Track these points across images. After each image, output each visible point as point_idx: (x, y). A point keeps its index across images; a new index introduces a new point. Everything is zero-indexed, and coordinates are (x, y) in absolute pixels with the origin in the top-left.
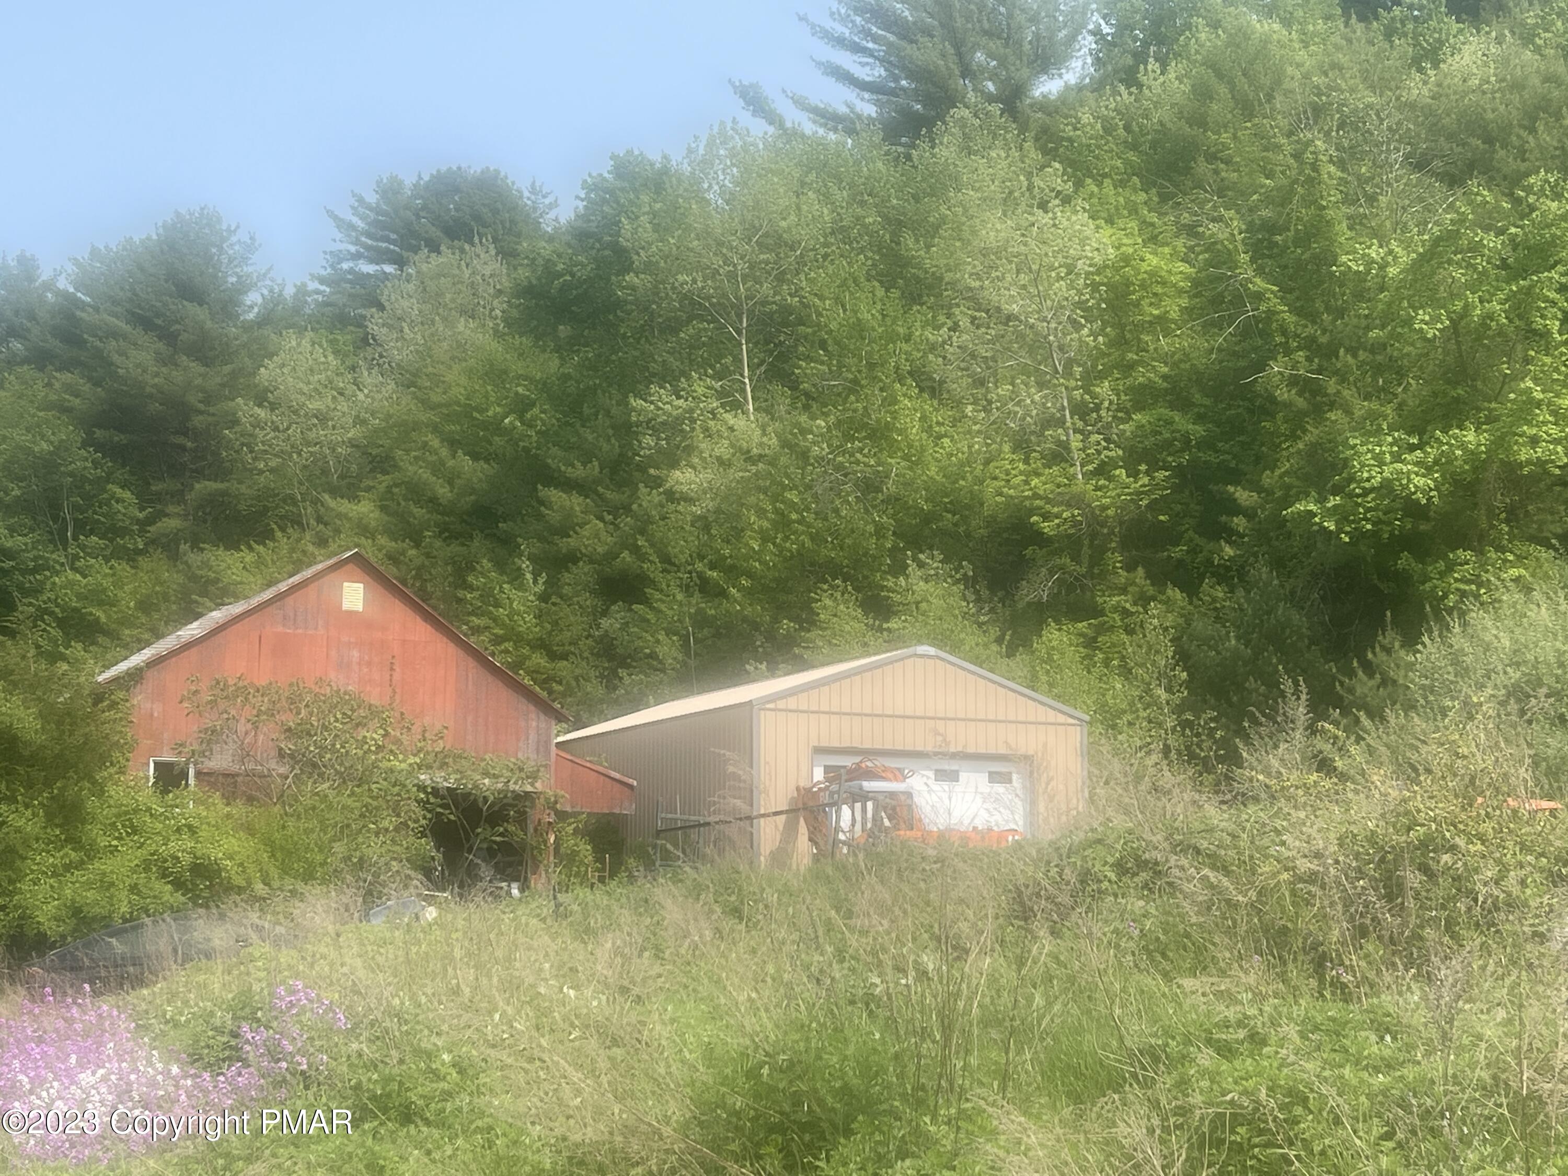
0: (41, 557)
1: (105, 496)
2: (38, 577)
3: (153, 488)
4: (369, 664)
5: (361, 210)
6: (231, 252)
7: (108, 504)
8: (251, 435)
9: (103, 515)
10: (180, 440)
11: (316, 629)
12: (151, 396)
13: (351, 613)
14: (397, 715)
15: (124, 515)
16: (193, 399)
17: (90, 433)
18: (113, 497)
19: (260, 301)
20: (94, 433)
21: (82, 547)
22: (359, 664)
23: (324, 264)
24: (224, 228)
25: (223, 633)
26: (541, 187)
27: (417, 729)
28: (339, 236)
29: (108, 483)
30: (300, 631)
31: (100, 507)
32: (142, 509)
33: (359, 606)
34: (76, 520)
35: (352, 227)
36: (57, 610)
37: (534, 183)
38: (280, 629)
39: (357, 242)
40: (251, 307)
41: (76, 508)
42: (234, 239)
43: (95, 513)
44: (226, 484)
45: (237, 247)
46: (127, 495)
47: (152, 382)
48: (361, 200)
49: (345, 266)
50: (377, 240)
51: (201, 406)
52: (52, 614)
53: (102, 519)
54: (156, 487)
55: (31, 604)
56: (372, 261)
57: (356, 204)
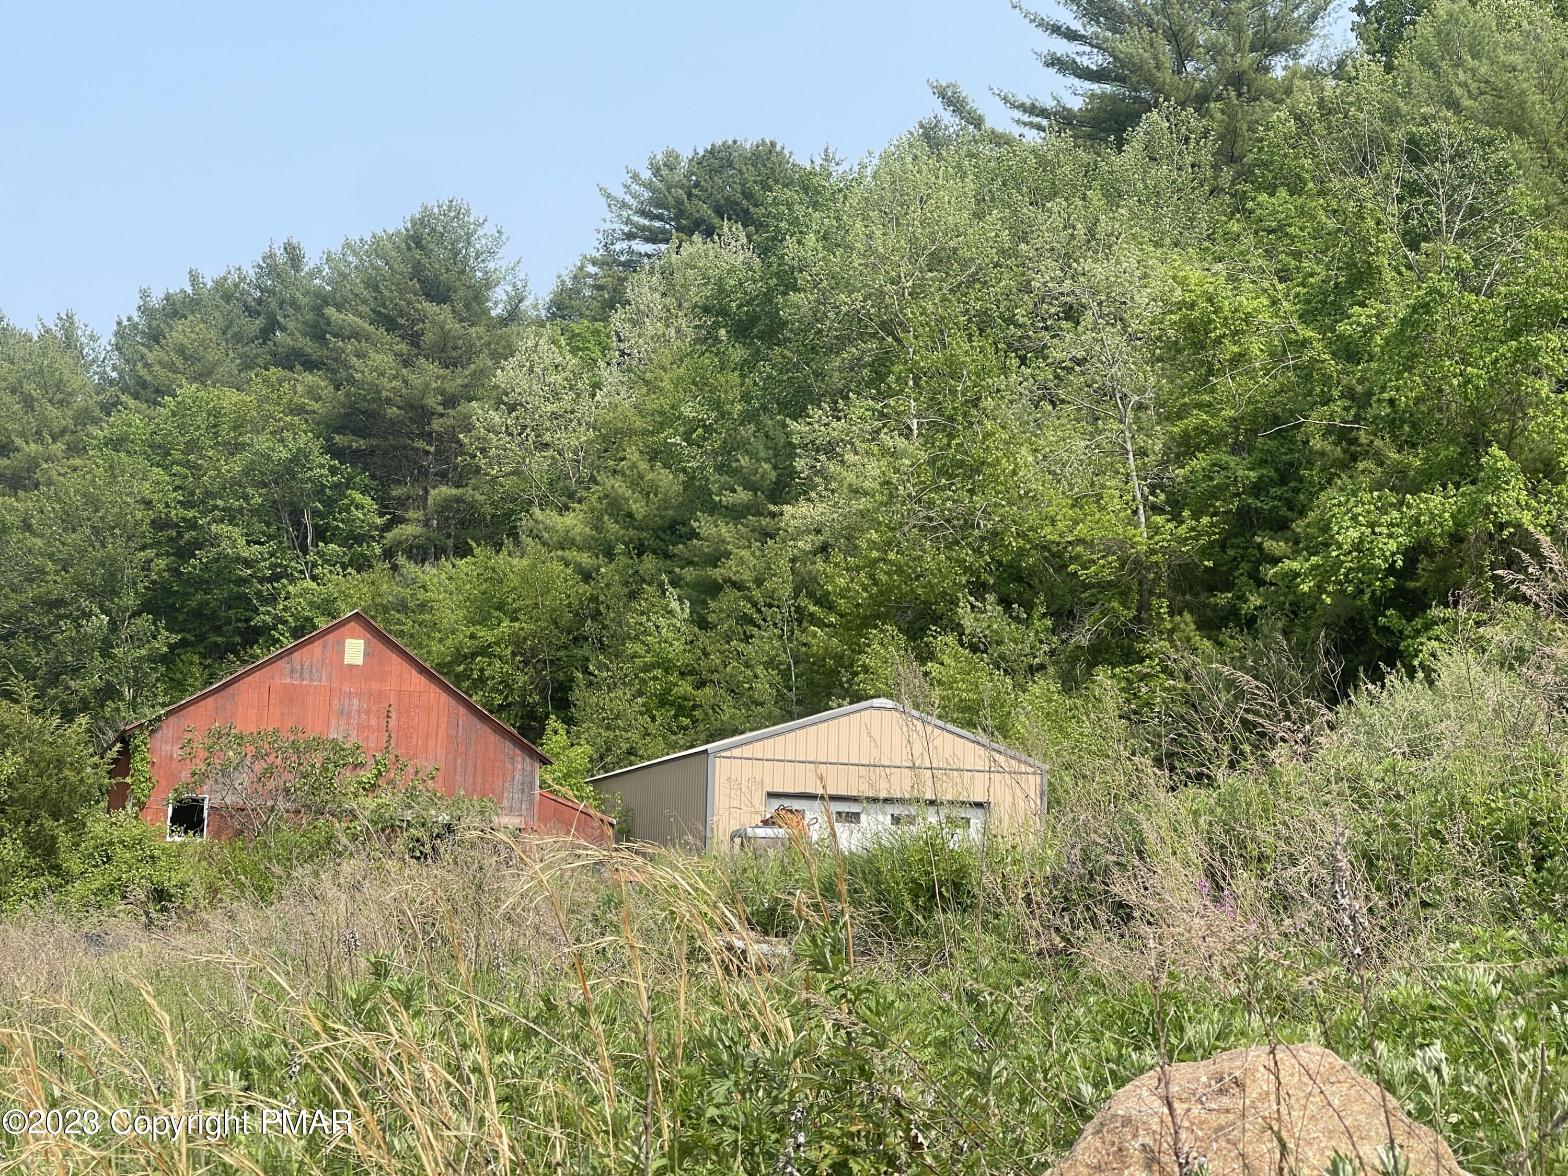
0: (280, 565)
1: (346, 501)
2: (276, 585)
3: (394, 493)
4: (368, 712)
5: (635, 187)
6: (478, 246)
7: (348, 511)
8: (484, 439)
9: (342, 521)
10: (420, 444)
11: (320, 680)
12: (389, 401)
13: (351, 666)
14: (392, 757)
15: (363, 521)
16: (432, 401)
17: (329, 439)
18: (353, 501)
19: (505, 298)
20: (333, 438)
21: (321, 554)
22: (359, 712)
23: (597, 245)
24: (472, 220)
25: (236, 685)
26: (834, 154)
27: (410, 770)
28: (609, 216)
29: (348, 488)
30: (305, 682)
31: (340, 513)
32: (381, 515)
33: (359, 661)
34: (315, 526)
35: (624, 205)
36: (290, 619)
37: (826, 150)
38: (288, 681)
39: (628, 221)
40: (496, 303)
41: (315, 513)
42: (480, 232)
43: (335, 519)
44: (461, 490)
45: (483, 241)
46: (367, 501)
47: (389, 386)
48: (635, 177)
49: (618, 246)
50: (651, 219)
51: (440, 409)
52: (285, 622)
53: (341, 525)
54: (397, 492)
55: (269, 613)
56: (647, 240)
57: (630, 181)
